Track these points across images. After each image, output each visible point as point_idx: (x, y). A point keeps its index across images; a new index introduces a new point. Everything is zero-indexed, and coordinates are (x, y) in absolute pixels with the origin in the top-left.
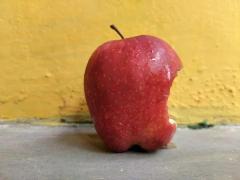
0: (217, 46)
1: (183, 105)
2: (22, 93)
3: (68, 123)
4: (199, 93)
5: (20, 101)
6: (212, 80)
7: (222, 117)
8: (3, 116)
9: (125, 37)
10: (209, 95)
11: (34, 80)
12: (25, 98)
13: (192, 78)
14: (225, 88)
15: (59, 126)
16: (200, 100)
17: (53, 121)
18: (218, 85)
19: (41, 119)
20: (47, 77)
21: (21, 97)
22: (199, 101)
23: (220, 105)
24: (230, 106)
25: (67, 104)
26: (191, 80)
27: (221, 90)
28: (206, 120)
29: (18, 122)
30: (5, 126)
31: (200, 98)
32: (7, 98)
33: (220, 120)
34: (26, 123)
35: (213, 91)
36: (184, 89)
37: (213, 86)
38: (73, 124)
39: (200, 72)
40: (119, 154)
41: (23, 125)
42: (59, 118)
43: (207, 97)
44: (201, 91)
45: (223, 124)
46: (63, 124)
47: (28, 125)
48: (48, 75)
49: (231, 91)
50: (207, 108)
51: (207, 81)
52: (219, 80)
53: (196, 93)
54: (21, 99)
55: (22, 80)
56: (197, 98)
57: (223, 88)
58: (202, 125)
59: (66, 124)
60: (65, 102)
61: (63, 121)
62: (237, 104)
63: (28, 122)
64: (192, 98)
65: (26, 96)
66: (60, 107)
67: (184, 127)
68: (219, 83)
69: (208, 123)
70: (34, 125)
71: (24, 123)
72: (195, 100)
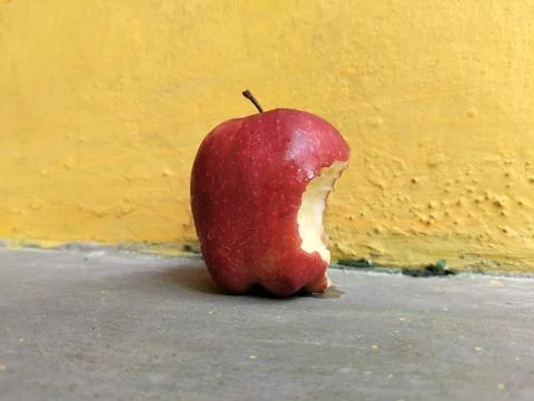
0: (470, 115)
1: (397, 229)
3: (195, 252)
4: (430, 207)
5: (124, 214)
6: (457, 182)
7: (479, 256)
8: (99, 238)
9: (265, 110)
10: (449, 210)
11: (145, 180)
12: (132, 210)
13: (417, 179)
14: (487, 199)
15: (180, 257)
16: (432, 221)
17: (172, 247)
18: (470, 191)
19: (154, 244)
20: (165, 175)
21: (126, 207)
22: (428, 223)
23: (475, 232)
24: (496, 235)
26: (414, 181)
27: (477, 201)
28: (444, 261)
29: (120, 248)
30: (101, 253)
31: (432, 217)
32: (105, 209)
33: (473, 261)
34: (130, 249)
35: (458, 204)
36: (399, 200)
37: (461, 195)
39: (432, 166)
40: (233, 297)
41: (127, 252)
42: (182, 244)
43: (446, 214)
44: (433, 204)
45: (479, 270)
46: (187, 254)
47: (134, 253)
48: (168, 172)
49: (498, 205)
50: (445, 237)
51: (448, 184)
52: (474, 183)
53: (423, 206)
54: (126, 211)
55: (128, 179)
56: (425, 218)
57: (481, 198)
58: (432, 270)
59: (191, 254)
60: (191, 217)
61: (187, 248)
62: (511, 232)
63: (134, 248)
64: (415, 216)
65: (134, 206)
66: (184, 226)
67: (396, 272)
68: (473, 188)
69: (447, 268)
70: (143, 253)
71: (127, 249)
72: (421, 221)
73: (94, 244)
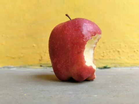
1: (96, 58)
2: (22, 53)
4: (103, 53)
5: (21, 57)
6: (109, 46)
7: (115, 63)
8: (13, 64)
10: (108, 53)
13: (100, 46)
14: (116, 50)
15: (39, 68)
19: (31, 65)
20: (34, 46)
21: (22, 55)
22: (103, 57)
23: (114, 58)
24: (119, 58)
25: (43, 58)
26: (99, 47)
28: (107, 65)
29: (21, 67)
30: (15, 69)
31: (104, 55)
32: (15, 56)
33: (114, 65)
34: (24, 67)
35: (110, 52)
37: (110, 49)
38: (45, 67)
39: (104, 43)
42: (39, 65)
43: (107, 54)
44: (104, 52)
45: (115, 67)
46: (41, 67)
48: (34, 45)
49: (119, 52)
50: (107, 59)
51: (107, 47)
52: (113, 46)
55: (22, 48)
56: (102, 55)
57: (115, 50)
58: (105, 68)
60: (42, 57)
61: (41, 66)
62: (122, 58)
65: (24, 55)
66: (40, 60)
68: (113, 48)
72: (101, 56)
73: (12, 66)
